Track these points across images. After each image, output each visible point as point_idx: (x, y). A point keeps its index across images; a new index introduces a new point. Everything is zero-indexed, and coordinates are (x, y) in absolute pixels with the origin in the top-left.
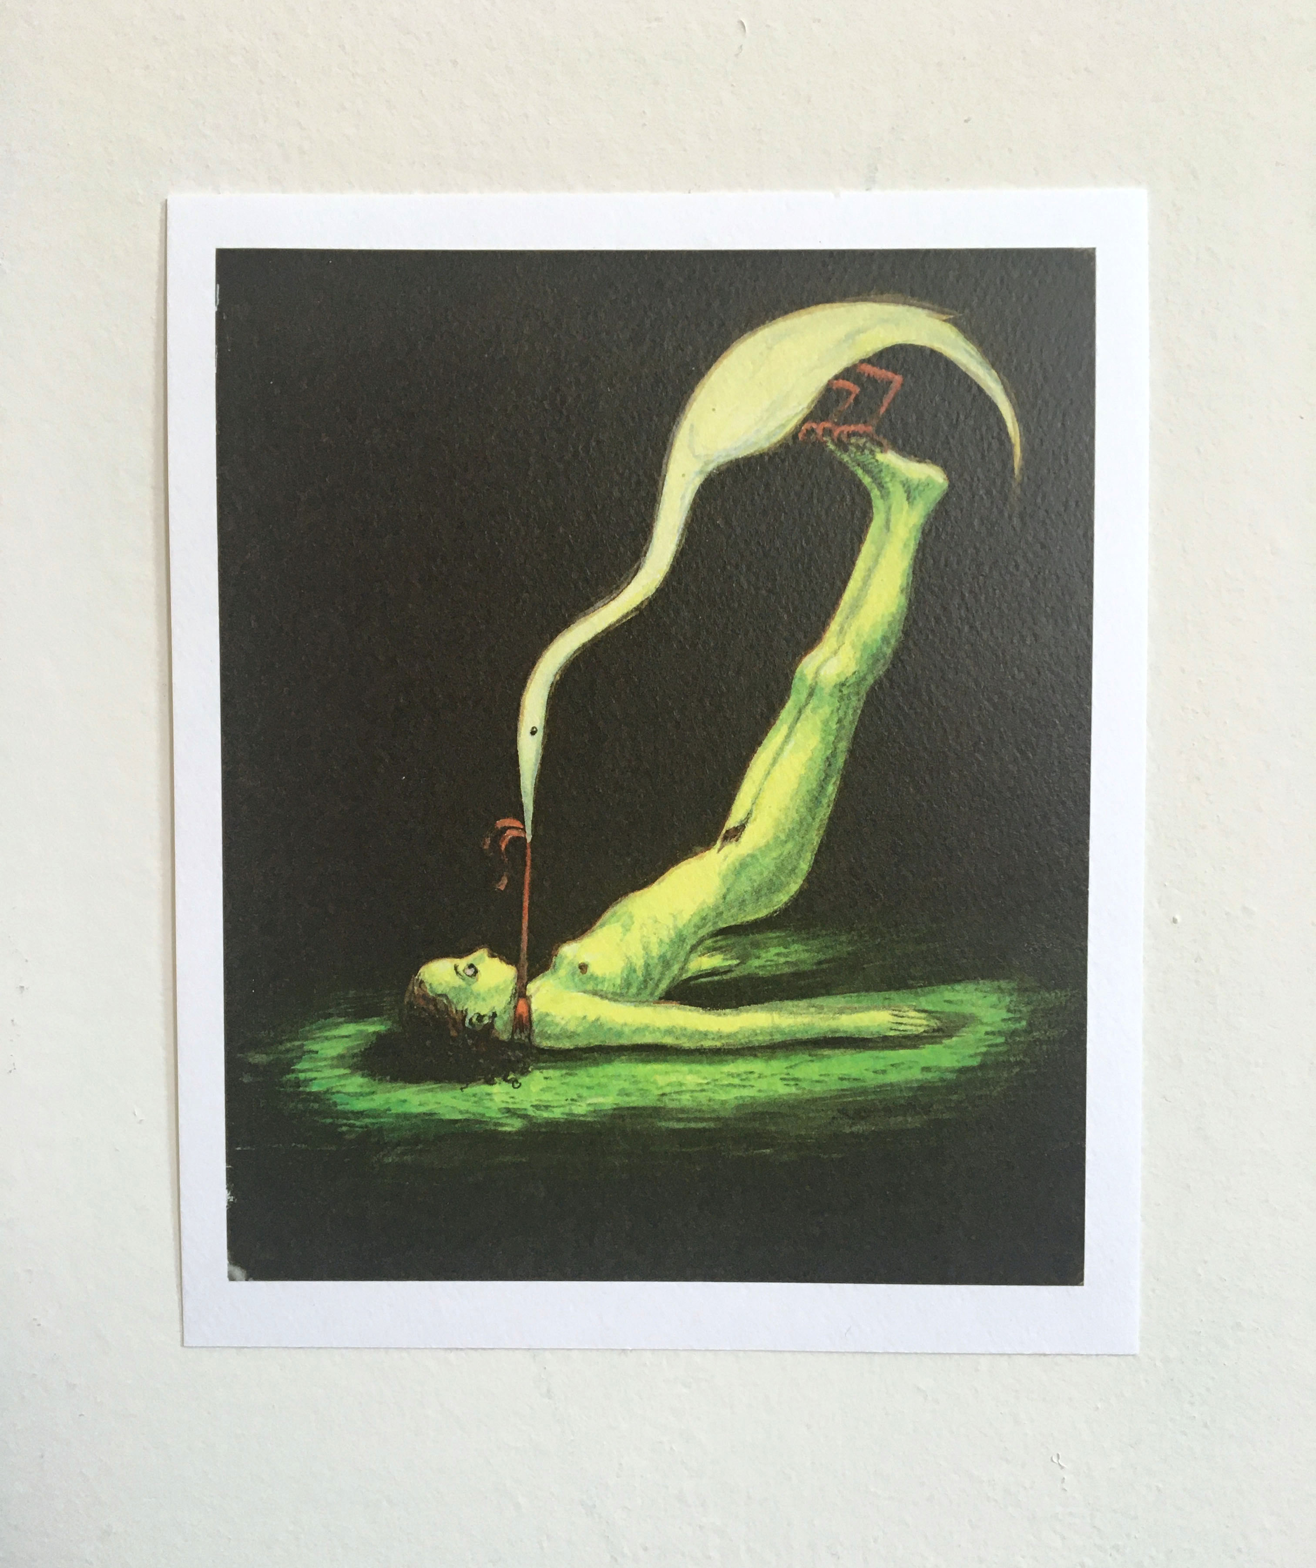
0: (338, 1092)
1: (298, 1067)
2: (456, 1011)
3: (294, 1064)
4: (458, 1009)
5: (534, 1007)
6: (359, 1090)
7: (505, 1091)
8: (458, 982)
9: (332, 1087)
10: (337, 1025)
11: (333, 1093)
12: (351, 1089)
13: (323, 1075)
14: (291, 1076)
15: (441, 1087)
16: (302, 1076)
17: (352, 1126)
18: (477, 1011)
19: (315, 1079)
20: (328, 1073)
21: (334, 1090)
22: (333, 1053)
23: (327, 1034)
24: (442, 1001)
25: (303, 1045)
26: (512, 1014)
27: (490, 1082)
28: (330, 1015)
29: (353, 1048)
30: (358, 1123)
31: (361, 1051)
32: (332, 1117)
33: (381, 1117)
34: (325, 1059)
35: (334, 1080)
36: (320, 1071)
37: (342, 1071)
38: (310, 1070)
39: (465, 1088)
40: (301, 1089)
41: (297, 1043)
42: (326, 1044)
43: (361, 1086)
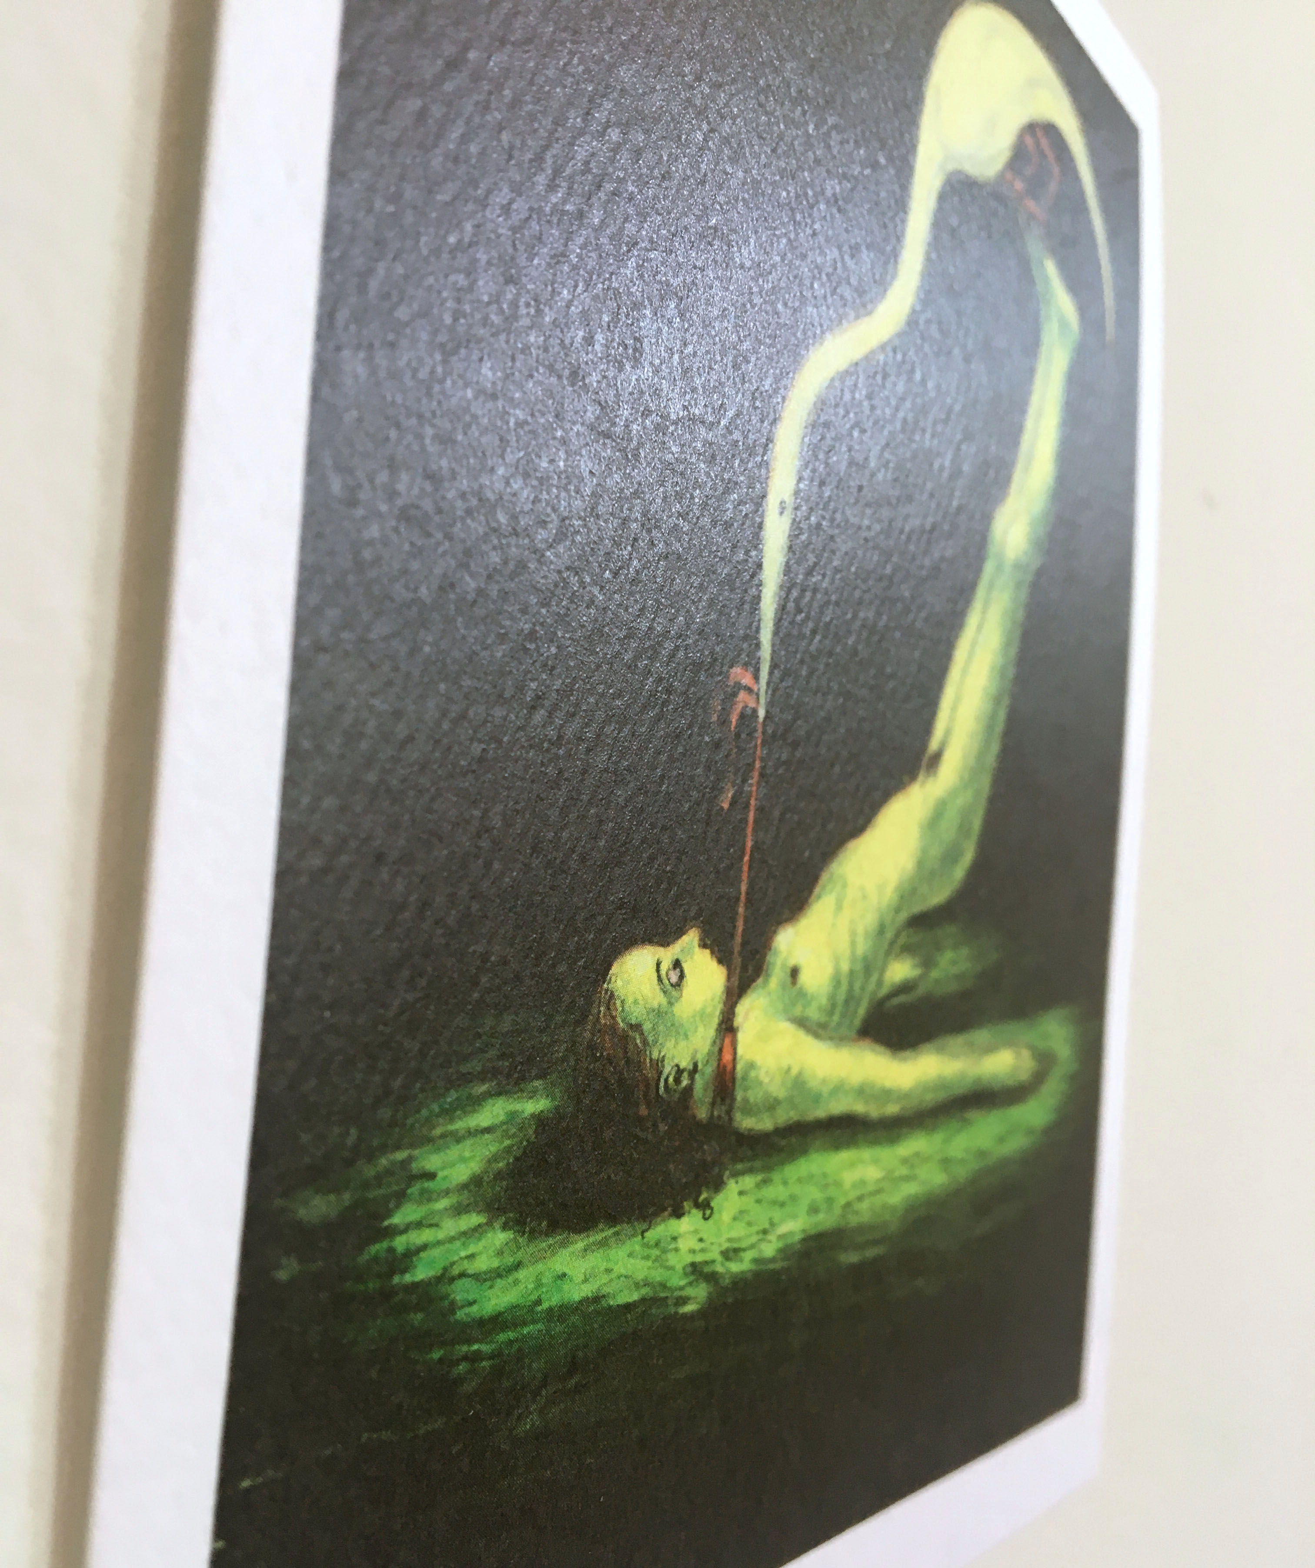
0: (463, 1275)
1: (397, 1219)
2: (651, 1060)
3: (389, 1214)
4: (653, 1057)
5: (740, 1051)
6: (495, 1263)
7: (692, 1229)
8: (658, 999)
9: (453, 1264)
10: (475, 1103)
11: (452, 1280)
12: (483, 1264)
13: (441, 1235)
14: (377, 1248)
15: (617, 1234)
16: (400, 1243)
17: (476, 1357)
18: (676, 1061)
19: (424, 1247)
20: (450, 1227)
21: (456, 1271)
22: (461, 1173)
23: (459, 1125)
24: (635, 1039)
25: (410, 1159)
26: (715, 1064)
27: (678, 1214)
28: (467, 1079)
29: (494, 1159)
30: (485, 1348)
31: (508, 1164)
32: (443, 1344)
33: (525, 1324)
34: (447, 1192)
35: (458, 1244)
36: (437, 1225)
37: (475, 1219)
38: (419, 1225)
39: (647, 1230)
40: (396, 1279)
41: (401, 1155)
42: (454, 1152)
43: (500, 1253)
